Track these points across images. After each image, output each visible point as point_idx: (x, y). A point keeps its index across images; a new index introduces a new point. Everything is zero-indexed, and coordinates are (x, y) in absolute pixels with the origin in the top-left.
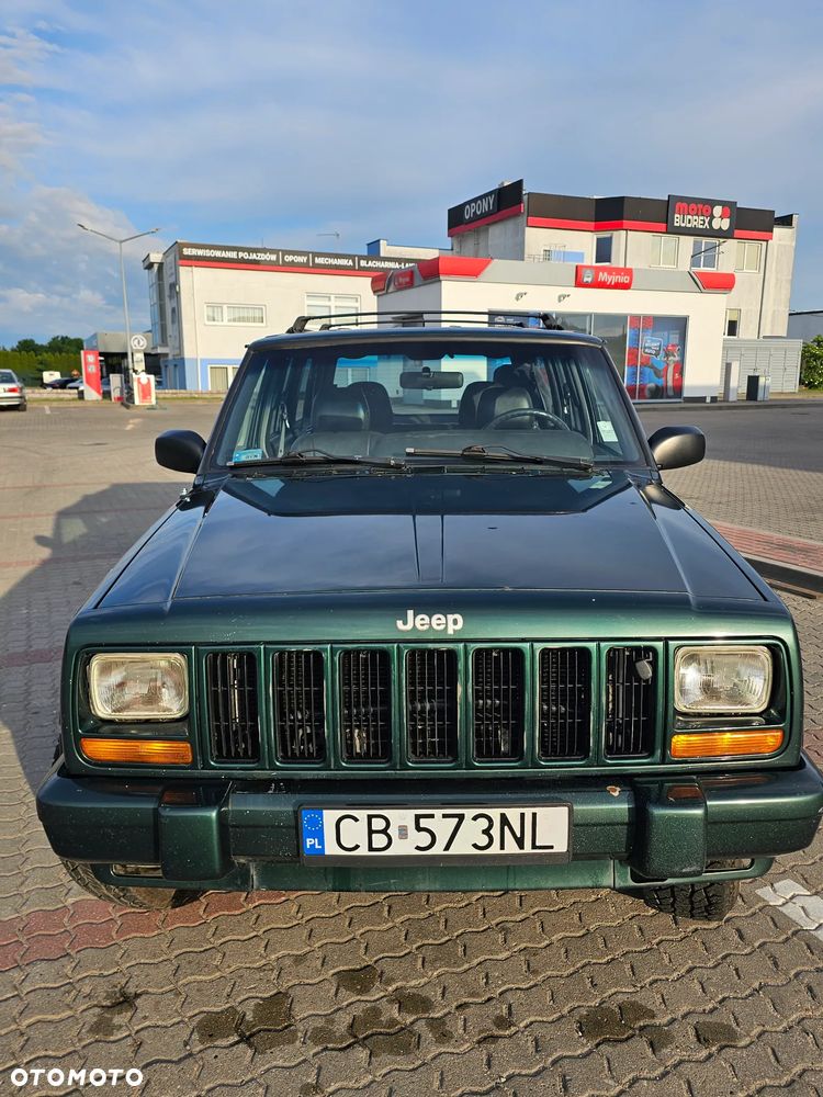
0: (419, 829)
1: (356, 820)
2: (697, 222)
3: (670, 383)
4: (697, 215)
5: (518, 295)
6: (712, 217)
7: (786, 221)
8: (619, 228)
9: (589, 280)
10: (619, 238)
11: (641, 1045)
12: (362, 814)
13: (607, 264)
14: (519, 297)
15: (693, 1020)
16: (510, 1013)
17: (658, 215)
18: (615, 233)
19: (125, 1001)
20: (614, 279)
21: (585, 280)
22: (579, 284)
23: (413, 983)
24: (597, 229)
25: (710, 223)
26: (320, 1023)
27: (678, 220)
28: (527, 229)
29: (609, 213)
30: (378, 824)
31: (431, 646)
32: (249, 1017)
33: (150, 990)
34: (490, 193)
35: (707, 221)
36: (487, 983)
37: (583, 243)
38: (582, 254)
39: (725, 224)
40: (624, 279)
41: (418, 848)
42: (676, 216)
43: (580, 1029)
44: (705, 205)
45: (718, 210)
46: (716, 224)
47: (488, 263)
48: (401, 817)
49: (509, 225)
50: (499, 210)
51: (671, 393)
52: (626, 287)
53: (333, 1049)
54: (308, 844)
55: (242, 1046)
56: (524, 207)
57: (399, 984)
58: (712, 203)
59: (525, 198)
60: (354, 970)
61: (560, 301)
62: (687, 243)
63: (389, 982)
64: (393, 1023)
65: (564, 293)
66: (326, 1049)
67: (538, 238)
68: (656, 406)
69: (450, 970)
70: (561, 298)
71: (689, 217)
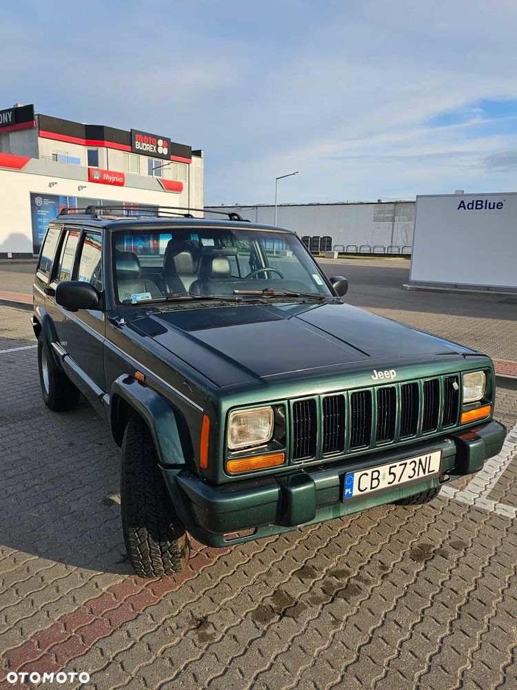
0: (390, 473)
1: (367, 474)
2: (149, 147)
3: (152, 246)
4: (148, 143)
5: (50, 184)
6: (158, 146)
7: (198, 153)
8: (102, 145)
9: (98, 178)
10: (102, 152)
11: (438, 557)
12: (369, 472)
13: (97, 167)
14: (51, 185)
15: (447, 543)
16: (382, 563)
17: (126, 140)
18: (99, 148)
19: (202, 623)
20: (113, 179)
21: (95, 178)
22: (91, 180)
23: (331, 566)
24: (87, 144)
25: (157, 149)
26: (309, 596)
27: (138, 145)
28: (39, 138)
29: (94, 135)
30: (376, 475)
31: (386, 386)
32: (274, 605)
33: (209, 613)
34: (8, 110)
35: (155, 148)
36: (361, 555)
37: (79, 152)
38: (79, 159)
39: (165, 151)
40: (120, 180)
41: (389, 483)
42: (137, 142)
43: (413, 559)
44: (153, 139)
45: (160, 142)
46: (161, 150)
47: (27, 160)
48: (384, 469)
49: (26, 134)
50: (16, 123)
51: (152, 252)
52: (121, 184)
53: (327, 604)
54: (346, 492)
55: (285, 619)
56: (36, 123)
57: (326, 568)
58: (158, 138)
59: (36, 117)
60: (299, 570)
61: (79, 190)
62: (144, 160)
63: (321, 569)
64: (340, 585)
65: (82, 185)
66: (324, 605)
67: (48, 146)
68: (148, 259)
69: (341, 555)
70: (80, 188)
71: (144, 144)
